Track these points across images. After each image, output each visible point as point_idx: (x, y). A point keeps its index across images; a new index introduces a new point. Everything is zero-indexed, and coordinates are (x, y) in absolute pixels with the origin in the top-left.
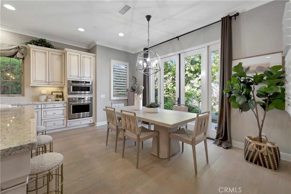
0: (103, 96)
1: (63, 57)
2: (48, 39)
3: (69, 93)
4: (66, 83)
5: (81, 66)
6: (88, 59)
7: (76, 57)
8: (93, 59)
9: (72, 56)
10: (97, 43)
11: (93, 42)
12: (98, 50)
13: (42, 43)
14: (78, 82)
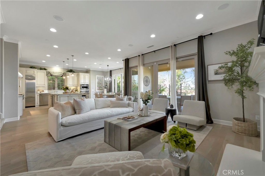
0: (93, 90)
1: (78, 76)
2: (73, 69)
3: (81, 89)
4: (79, 85)
5: (85, 78)
6: (87, 75)
7: (83, 75)
8: (89, 75)
9: (82, 75)
10: (91, 69)
11: (89, 69)
12: (91, 72)
13: (71, 71)
14: (84, 85)
